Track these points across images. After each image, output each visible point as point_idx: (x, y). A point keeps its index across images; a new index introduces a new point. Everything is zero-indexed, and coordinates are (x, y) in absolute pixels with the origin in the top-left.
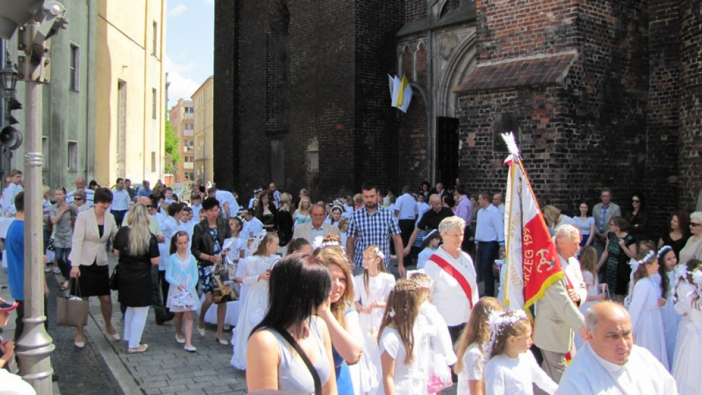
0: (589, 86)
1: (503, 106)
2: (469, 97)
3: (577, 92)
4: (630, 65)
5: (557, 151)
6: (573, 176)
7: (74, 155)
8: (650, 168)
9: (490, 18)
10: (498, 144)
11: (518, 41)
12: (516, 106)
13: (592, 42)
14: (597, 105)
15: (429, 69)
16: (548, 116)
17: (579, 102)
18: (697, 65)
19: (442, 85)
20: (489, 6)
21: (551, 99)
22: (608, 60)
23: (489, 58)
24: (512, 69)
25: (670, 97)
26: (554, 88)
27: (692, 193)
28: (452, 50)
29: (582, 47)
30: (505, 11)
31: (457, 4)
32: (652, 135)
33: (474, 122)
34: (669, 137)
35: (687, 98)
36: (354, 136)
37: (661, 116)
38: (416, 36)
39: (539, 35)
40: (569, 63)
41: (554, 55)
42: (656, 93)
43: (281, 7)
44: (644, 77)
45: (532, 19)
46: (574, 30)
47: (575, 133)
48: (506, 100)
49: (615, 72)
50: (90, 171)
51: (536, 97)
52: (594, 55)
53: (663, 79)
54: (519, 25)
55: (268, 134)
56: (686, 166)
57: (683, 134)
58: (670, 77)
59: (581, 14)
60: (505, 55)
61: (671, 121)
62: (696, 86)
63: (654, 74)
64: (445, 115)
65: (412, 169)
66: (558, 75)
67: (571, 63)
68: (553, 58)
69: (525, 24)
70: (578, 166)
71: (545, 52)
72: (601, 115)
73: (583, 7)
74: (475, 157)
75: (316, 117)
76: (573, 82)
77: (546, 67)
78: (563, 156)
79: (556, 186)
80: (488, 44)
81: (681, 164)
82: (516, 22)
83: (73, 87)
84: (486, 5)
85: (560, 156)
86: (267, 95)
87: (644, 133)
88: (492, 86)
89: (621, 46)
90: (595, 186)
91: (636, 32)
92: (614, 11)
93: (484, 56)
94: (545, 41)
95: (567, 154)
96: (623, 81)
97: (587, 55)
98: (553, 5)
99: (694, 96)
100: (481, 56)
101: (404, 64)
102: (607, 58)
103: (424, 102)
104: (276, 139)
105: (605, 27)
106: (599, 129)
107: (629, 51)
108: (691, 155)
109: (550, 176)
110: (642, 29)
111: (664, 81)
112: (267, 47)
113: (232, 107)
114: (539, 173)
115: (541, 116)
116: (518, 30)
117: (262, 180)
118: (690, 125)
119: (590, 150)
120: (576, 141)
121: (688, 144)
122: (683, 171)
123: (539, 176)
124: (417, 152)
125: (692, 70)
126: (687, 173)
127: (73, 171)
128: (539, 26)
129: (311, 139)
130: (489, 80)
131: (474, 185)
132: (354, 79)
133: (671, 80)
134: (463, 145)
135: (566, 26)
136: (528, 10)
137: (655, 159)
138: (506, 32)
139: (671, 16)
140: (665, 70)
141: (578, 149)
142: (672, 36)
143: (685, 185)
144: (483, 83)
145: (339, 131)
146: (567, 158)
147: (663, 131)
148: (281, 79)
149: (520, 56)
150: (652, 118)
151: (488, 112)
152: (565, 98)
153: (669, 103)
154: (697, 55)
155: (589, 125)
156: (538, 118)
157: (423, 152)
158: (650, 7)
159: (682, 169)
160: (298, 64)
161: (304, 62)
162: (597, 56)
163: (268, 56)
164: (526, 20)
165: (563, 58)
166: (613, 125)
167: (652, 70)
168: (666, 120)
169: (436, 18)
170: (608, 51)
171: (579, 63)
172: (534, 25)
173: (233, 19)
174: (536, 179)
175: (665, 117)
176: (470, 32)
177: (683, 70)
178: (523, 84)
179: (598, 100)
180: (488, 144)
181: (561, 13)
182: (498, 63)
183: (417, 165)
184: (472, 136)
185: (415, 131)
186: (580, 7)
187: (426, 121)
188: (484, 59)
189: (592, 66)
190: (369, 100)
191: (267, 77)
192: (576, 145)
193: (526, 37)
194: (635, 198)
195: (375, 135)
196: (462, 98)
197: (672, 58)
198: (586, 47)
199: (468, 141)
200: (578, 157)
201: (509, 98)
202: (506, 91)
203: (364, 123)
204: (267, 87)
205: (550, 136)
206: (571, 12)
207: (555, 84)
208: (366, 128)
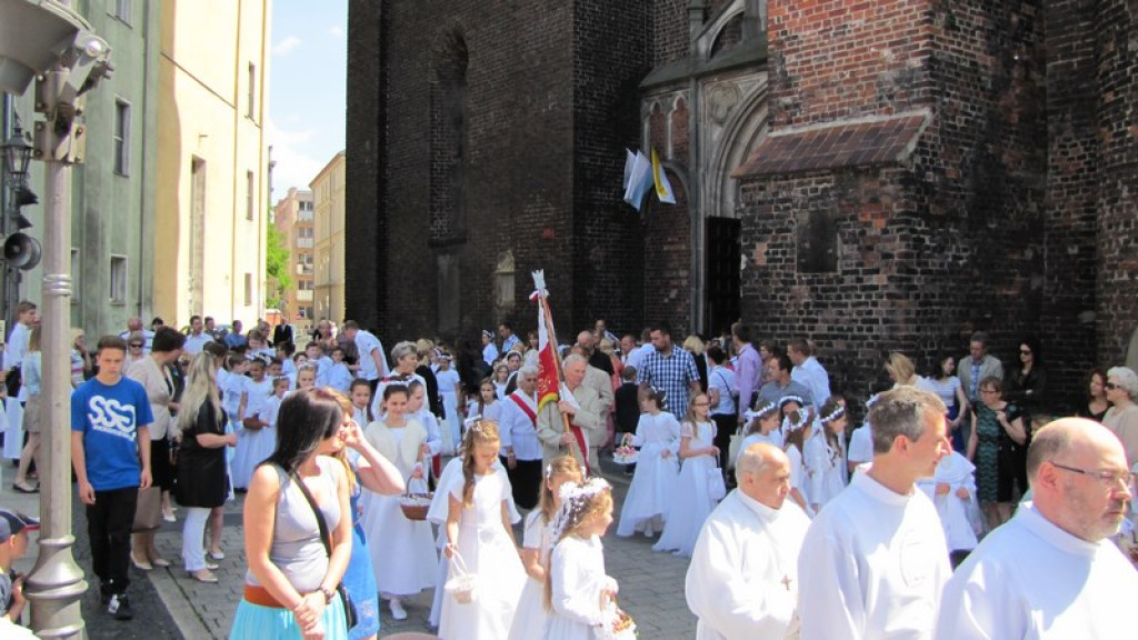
0: (950, 168)
1: (811, 199)
2: (756, 184)
3: (931, 177)
4: (1017, 133)
5: (899, 271)
6: (925, 313)
7: (120, 278)
8: (1050, 299)
9: (791, 58)
10: (803, 261)
11: (836, 95)
12: (832, 199)
13: (955, 97)
14: (963, 197)
15: (692, 141)
16: (884, 215)
17: (934, 193)
18: (1124, 133)
19: (714, 166)
20: (788, 39)
21: (890, 188)
22: (981, 125)
23: (790, 122)
24: (825, 140)
25: (1081, 184)
26: (894, 170)
27: (1119, 339)
28: (730, 109)
29: (938, 104)
30: (814, 46)
31: (737, 35)
32: (1053, 246)
33: (764, 225)
34: (1080, 249)
35: (1109, 187)
36: (572, 248)
37: (1068, 214)
38: (672, 87)
39: (869, 85)
40: (917, 131)
41: (894, 117)
42: (1059, 178)
43: (455, 41)
44: (1039, 152)
45: (858, 59)
46: (925, 76)
47: (927, 242)
48: (816, 190)
49: (992, 143)
50: (146, 304)
51: (866, 185)
52: (958, 117)
53: (1070, 155)
54: (837, 69)
55: (432, 244)
56: (1108, 296)
57: (1103, 244)
58: (1082, 152)
59: (936, 51)
60: (815, 118)
61: (1084, 223)
62: (1123, 166)
63: (1055, 148)
64: (718, 214)
65: (666, 300)
66: (899, 149)
67: (922, 130)
68: (891, 122)
69: (846, 68)
70: (933, 296)
71: (880, 112)
72: (970, 214)
73: (940, 39)
74: (766, 282)
75: (511, 216)
76: (924, 160)
77: (882, 135)
78: (908, 280)
79: (897, 329)
80: (788, 100)
81: (1101, 292)
82: (832, 64)
83: (119, 169)
84: (783, 37)
85: (903, 280)
86: (432, 181)
87: (1041, 243)
88: (794, 167)
89: (1001, 103)
90: (961, 329)
91: (1027, 78)
92: (989, 46)
93: (781, 119)
94: (878, 95)
95: (915, 277)
96: (1005, 158)
97: (947, 118)
98: (891, 37)
99: (1119, 182)
100: (776, 119)
101: (651, 132)
102: (979, 121)
103: (684, 194)
104: (445, 253)
105: (976, 71)
106: (967, 236)
107: (1015, 110)
108: (1116, 278)
109: (888, 312)
110: (1035, 75)
111: (1072, 159)
112: (432, 104)
113: (376, 201)
114: (870, 308)
115: (873, 216)
116: (835, 77)
117: (424, 319)
118: (1114, 229)
119: (953, 270)
120: (929, 256)
121: (1111, 259)
122: (1103, 304)
123: (870, 312)
124: (675, 274)
125: (1117, 140)
126: (1111, 307)
127: (119, 305)
128: (870, 71)
129: (500, 254)
130: (789, 158)
131: (765, 328)
132: (571, 157)
133: (1083, 157)
134: (747, 263)
135: (912, 71)
136: (851, 45)
137: (1058, 285)
138: (815, 80)
139: (1083, 54)
140: (1074, 141)
141: (934, 268)
142: (1085, 85)
143: (1108, 326)
144: (780, 162)
145: (548, 239)
146: (915, 283)
147: (1072, 238)
148: (455, 157)
149: (838, 118)
150: (1053, 218)
151: (787, 208)
152: (912, 187)
153: (1080, 194)
154: (1123, 116)
155: (951, 230)
156: (868, 218)
157: (683, 273)
158: (1047, 40)
159: (1102, 300)
160: (481, 131)
161: (491, 129)
162: (964, 118)
163: (433, 120)
164: (848, 60)
165: (908, 122)
166: (989, 229)
167: (1053, 141)
168: (1076, 220)
169: (704, 58)
170: (980, 110)
171: (934, 130)
172: (861, 68)
173: (377, 60)
174: (865, 316)
175: (1074, 216)
176: (758, 81)
177: (1102, 141)
178: (844, 164)
179: (965, 190)
180: (787, 260)
181: (905, 49)
182: (804, 129)
183: (673, 294)
184: (761, 250)
185: (669, 240)
186: (935, 41)
187: (688, 223)
188: (779, 124)
189: (956, 135)
190: (596, 190)
191: (432, 154)
192: (930, 261)
193: (849, 89)
194: (1024, 347)
195: (606, 247)
196: (745, 186)
197: (1085, 121)
198: (944, 103)
199: (755, 256)
200: (934, 280)
201: (821, 187)
202: (817, 176)
203: (588, 228)
204: (432, 169)
205: (888, 247)
206: (921, 49)
207: (895, 164)
208: (590, 235)
